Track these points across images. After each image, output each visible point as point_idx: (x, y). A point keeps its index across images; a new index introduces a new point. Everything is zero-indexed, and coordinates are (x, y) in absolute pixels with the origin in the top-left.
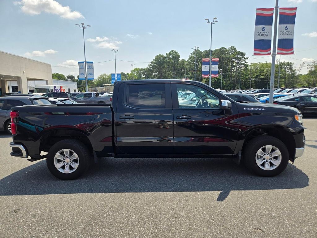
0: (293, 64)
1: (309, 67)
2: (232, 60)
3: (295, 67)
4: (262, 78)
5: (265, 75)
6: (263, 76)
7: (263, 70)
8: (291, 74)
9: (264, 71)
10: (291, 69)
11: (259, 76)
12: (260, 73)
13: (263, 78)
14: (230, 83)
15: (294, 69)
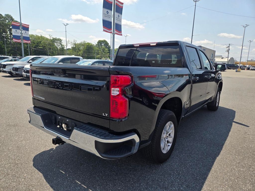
0: (62, 40)
1: (72, 44)
2: (9, 27)
3: (64, 43)
4: (40, 48)
5: (43, 46)
6: (41, 47)
7: (40, 42)
8: (61, 48)
9: (42, 43)
10: (61, 44)
11: (37, 46)
12: (37, 43)
13: (42, 49)
14: (11, 50)
15: (63, 44)
